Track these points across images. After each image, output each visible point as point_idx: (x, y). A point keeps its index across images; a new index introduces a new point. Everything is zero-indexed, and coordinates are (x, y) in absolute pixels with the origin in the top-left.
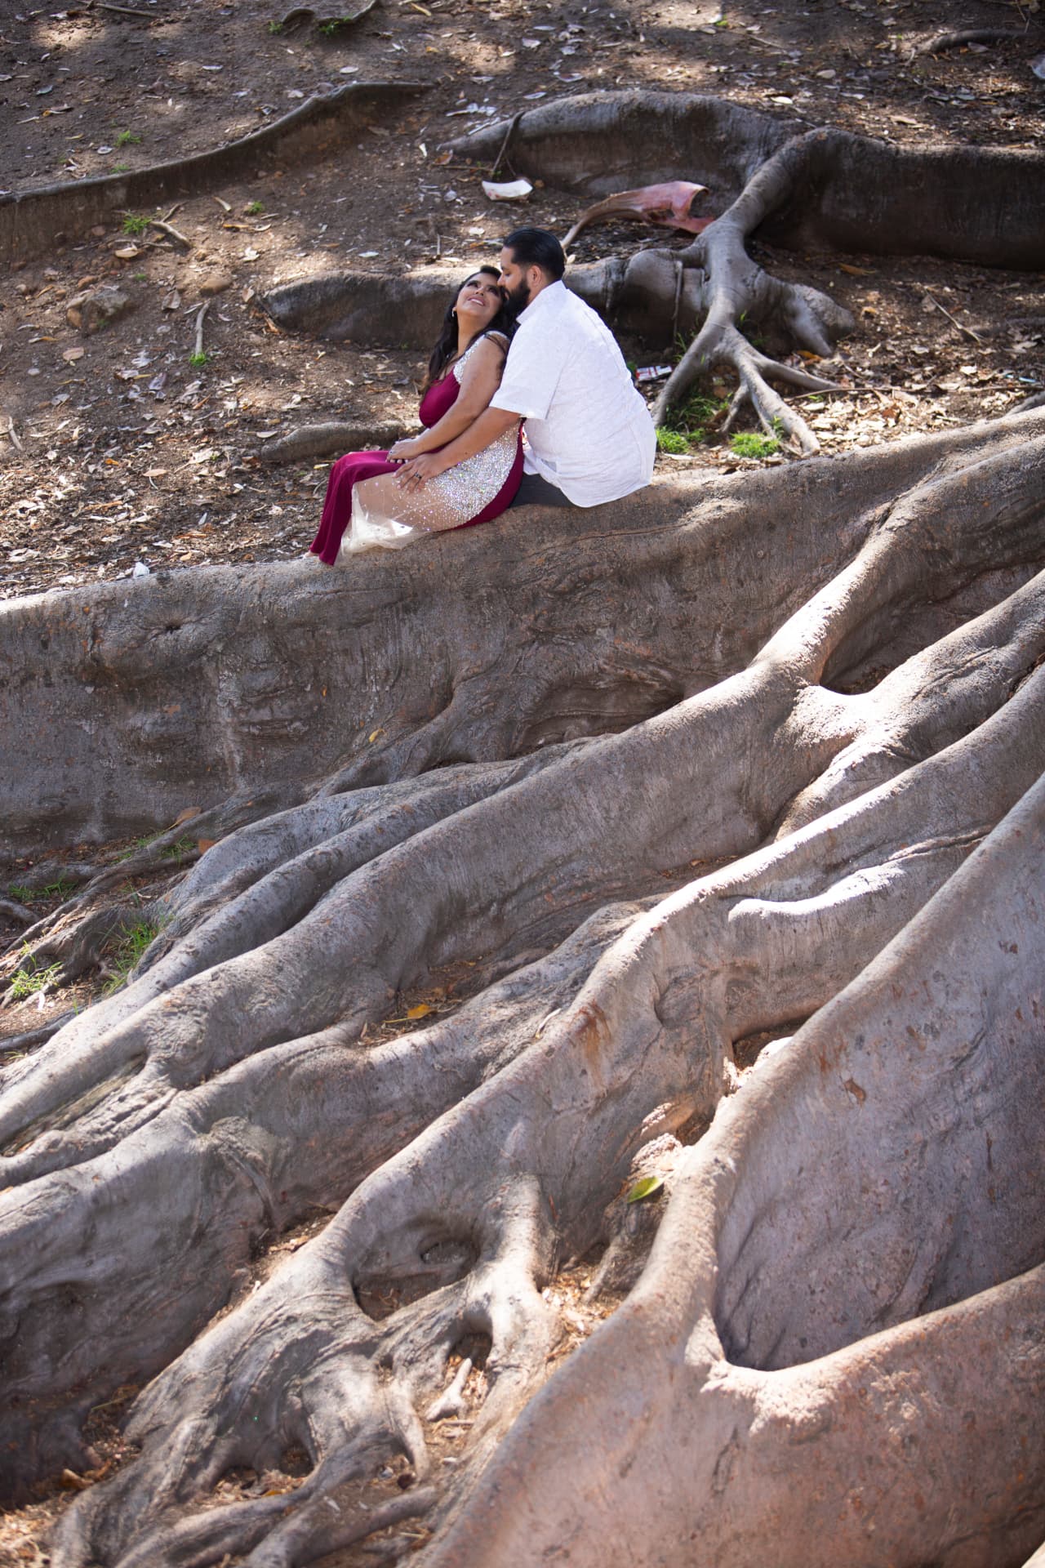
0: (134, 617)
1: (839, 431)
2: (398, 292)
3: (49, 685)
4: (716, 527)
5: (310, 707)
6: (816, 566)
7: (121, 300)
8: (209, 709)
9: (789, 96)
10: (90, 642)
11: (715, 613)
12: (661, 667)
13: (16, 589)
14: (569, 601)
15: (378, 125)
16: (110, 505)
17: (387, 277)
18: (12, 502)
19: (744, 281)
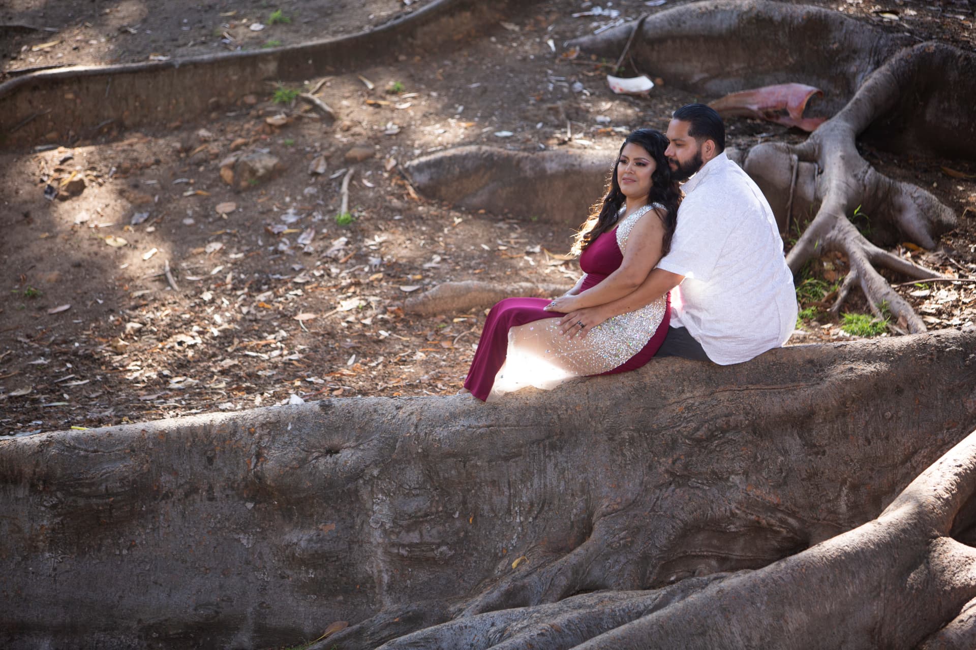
0: (297, 439)
1: (944, 316)
2: (532, 169)
3: (211, 499)
4: (848, 388)
5: (457, 533)
6: (941, 429)
7: (271, 162)
8: (362, 529)
9: (896, 13)
10: (254, 460)
11: (842, 468)
12: (789, 515)
13: (178, 411)
14: (706, 448)
15: (509, 19)
16: (263, 342)
17: (522, 154)
18: (169, 335)
19: (855, 176)
